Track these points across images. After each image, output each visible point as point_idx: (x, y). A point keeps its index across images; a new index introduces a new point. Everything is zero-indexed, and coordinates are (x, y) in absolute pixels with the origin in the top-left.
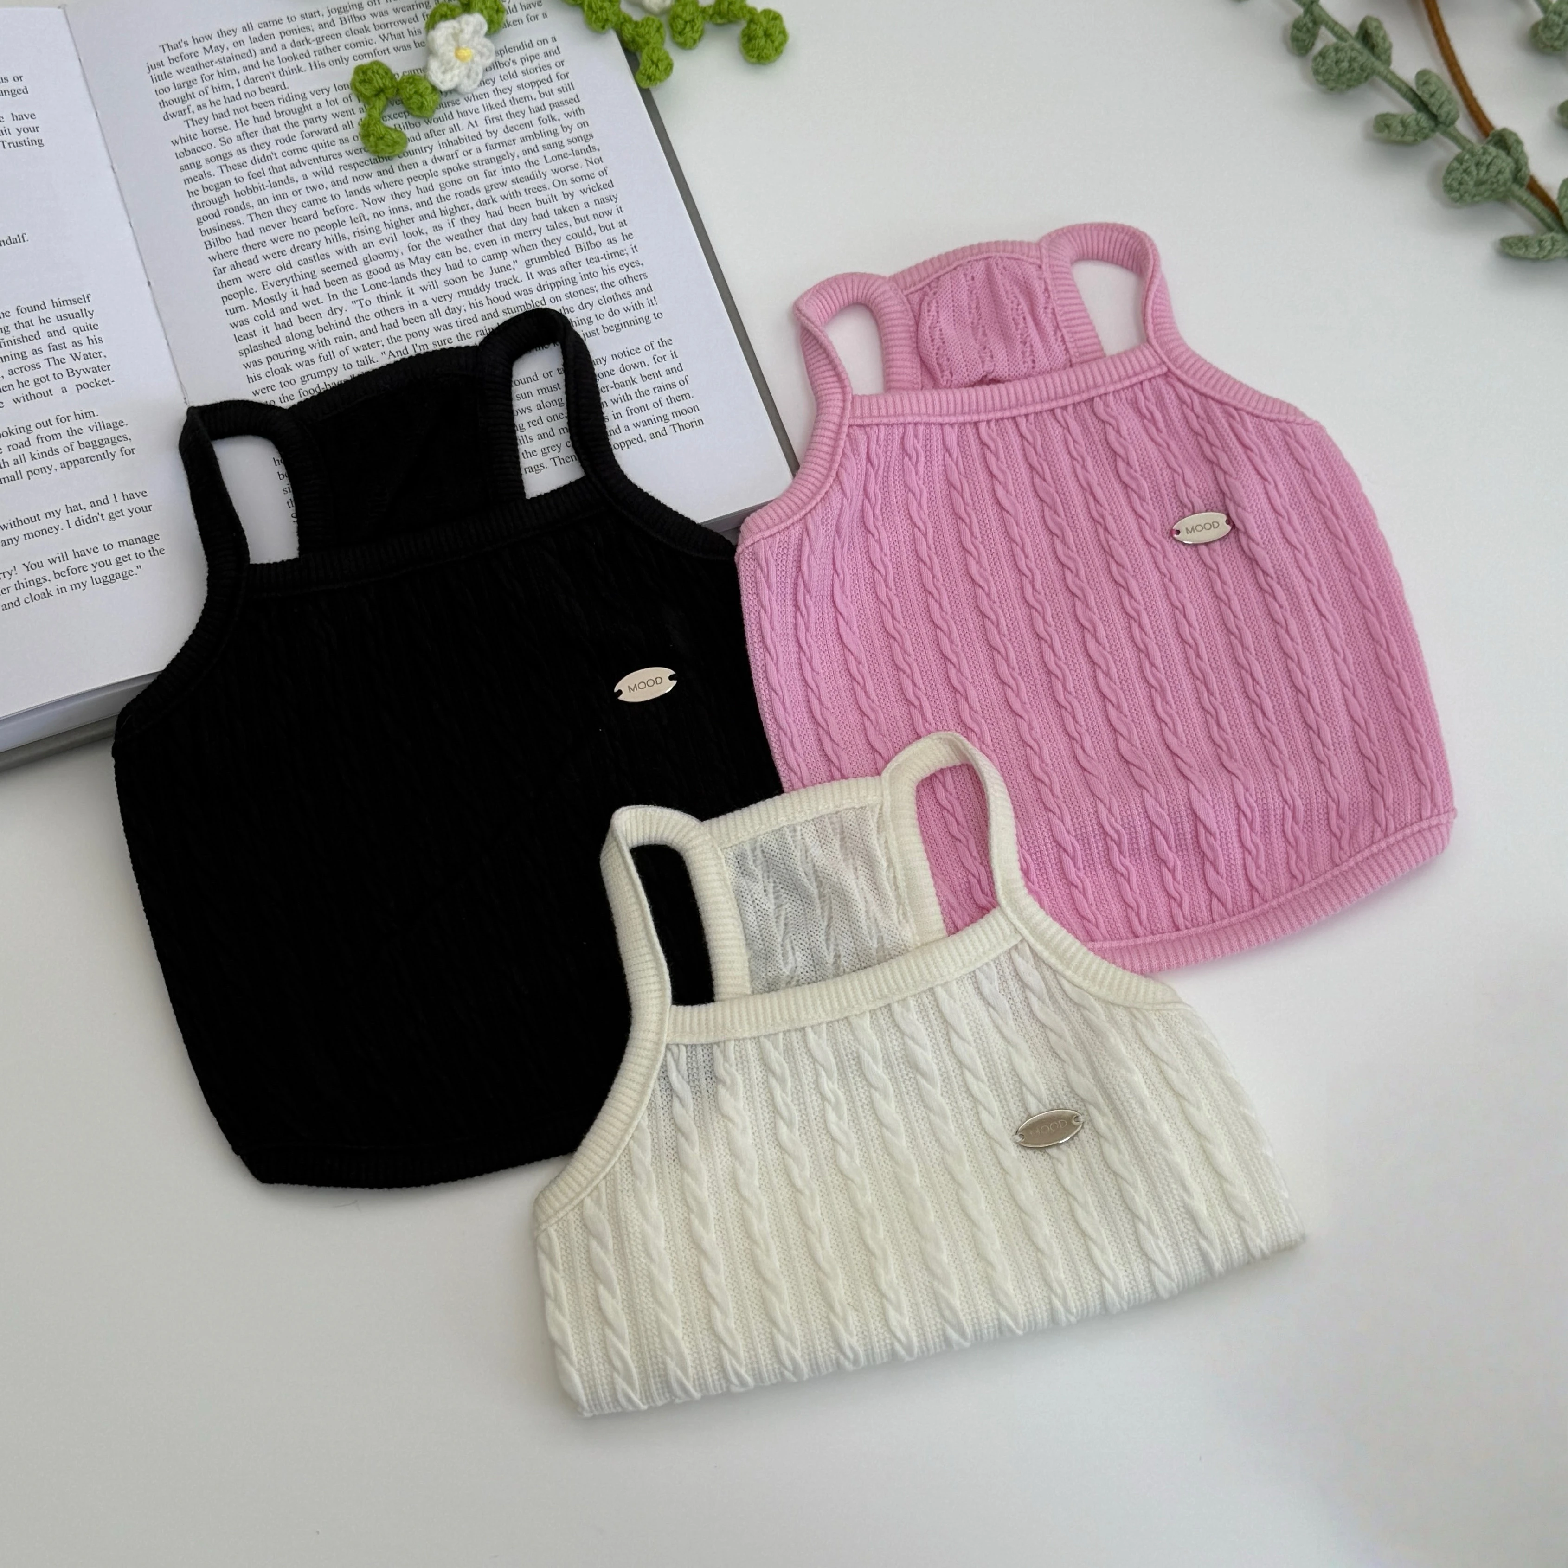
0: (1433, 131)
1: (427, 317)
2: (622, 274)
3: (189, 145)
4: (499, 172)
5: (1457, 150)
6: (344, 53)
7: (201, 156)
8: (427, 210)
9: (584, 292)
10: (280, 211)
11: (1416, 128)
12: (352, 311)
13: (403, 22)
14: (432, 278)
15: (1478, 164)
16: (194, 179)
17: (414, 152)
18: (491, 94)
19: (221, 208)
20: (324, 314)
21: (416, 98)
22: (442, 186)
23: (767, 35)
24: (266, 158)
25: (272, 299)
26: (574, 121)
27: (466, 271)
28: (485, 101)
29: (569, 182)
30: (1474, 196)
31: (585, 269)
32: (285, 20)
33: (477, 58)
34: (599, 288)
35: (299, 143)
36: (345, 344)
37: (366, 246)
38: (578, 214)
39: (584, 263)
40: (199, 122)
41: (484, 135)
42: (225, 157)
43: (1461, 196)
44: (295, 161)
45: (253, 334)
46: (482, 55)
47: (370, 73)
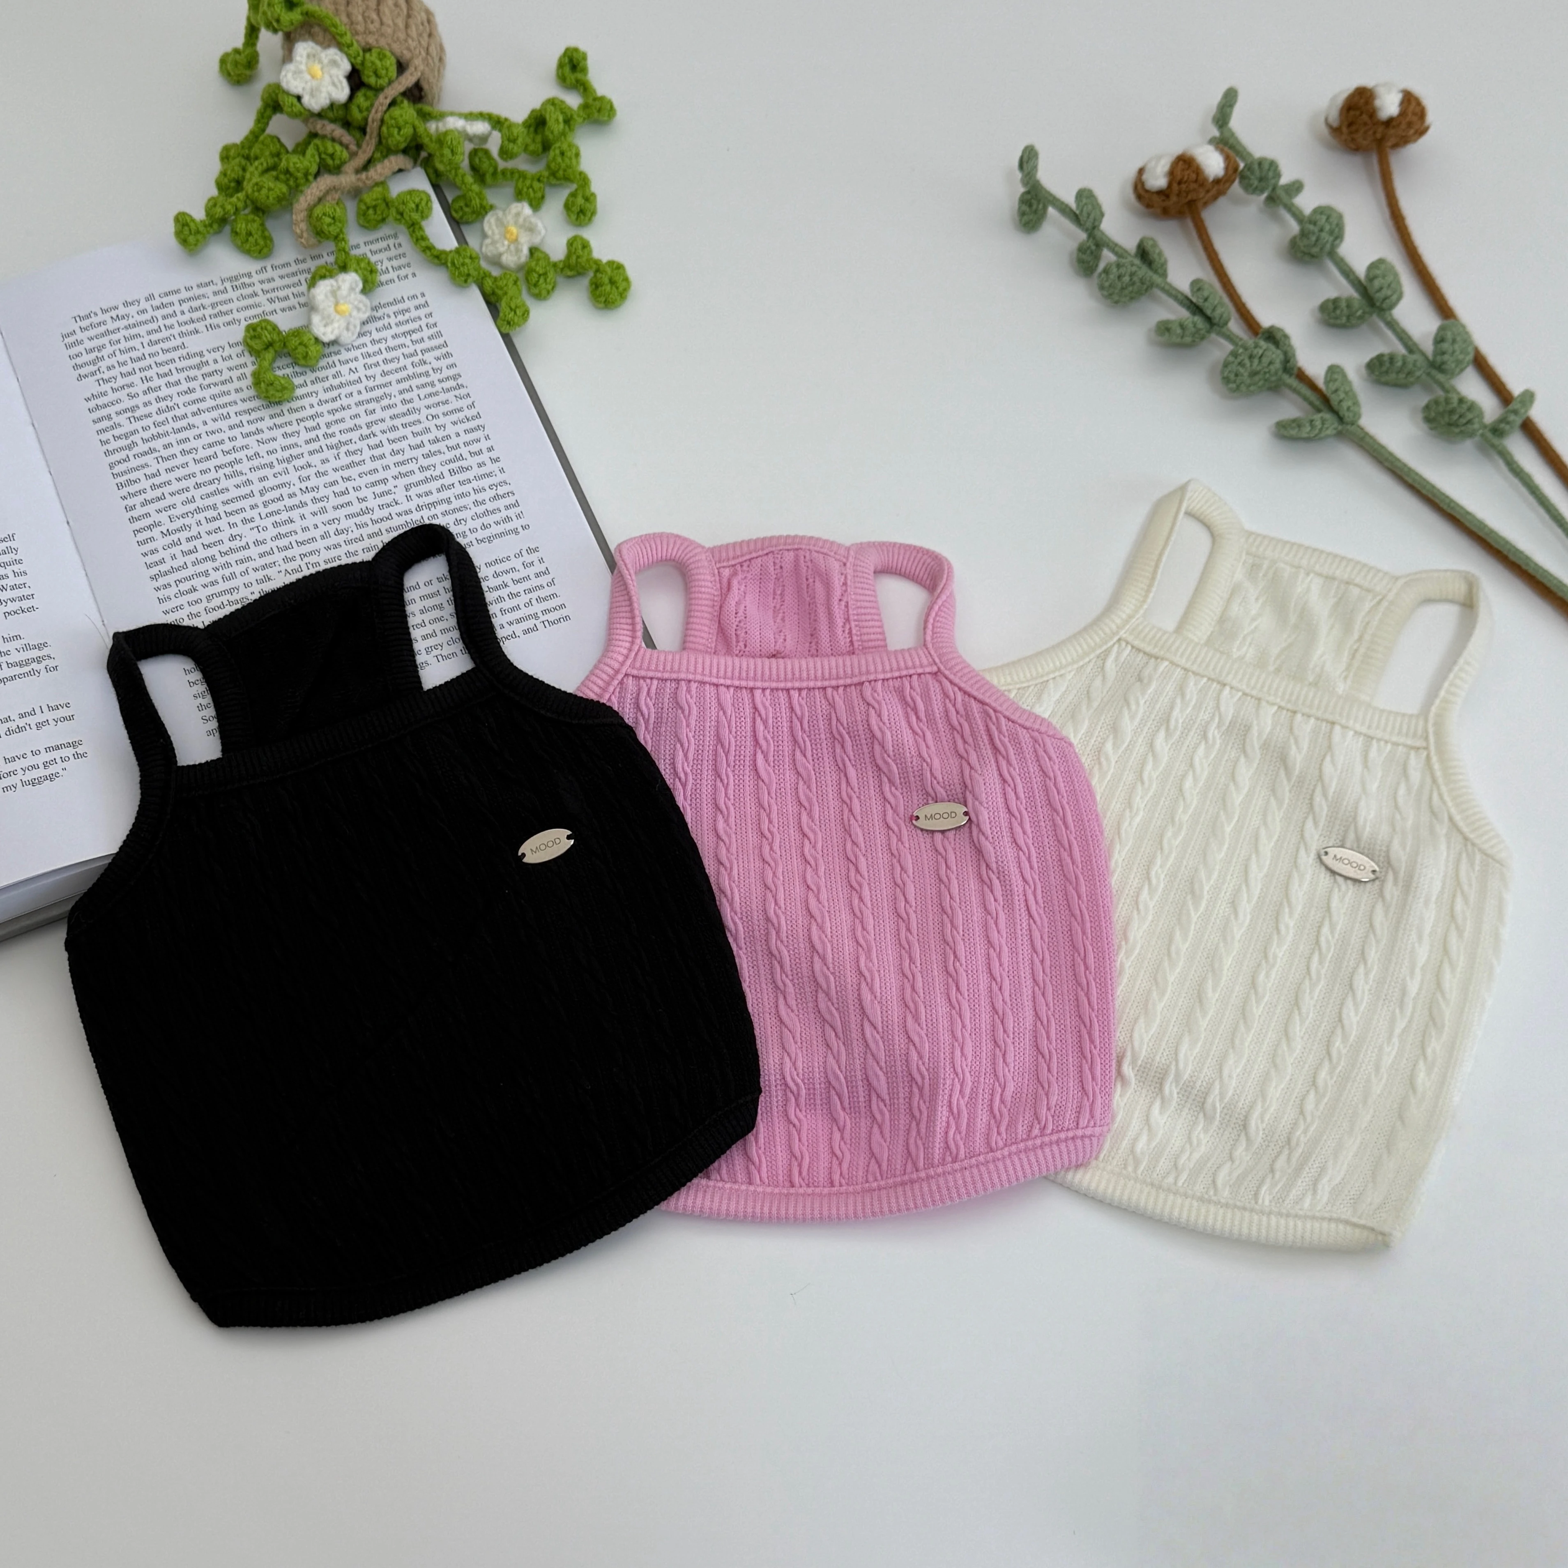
0: (1209, 332)
1: (318, 538)
2: (492, 493)
3: (100, 401)
4: (379, 410)
5: (1230, 347)
6: (236, 315)
7: (111, 410)
8: (315, 446)
9: (459, 510)
10: (183, 452)
11: (1193, 330)
12: (251, 537)
13: (288, 286)
14: (321, 504)
15: (1251, 357)
16: (105, 430)
17: (302, 397)
18: (369, 344)
19: (131, 454)
20: (226, 541)
21: (301, 349)
22: (328, 425)
23: (612, 282)
24: (169, 409)
25: (178, 530)
26: (444, 363)
27: (352, 496)
28: (364, 350)
29: (441, 416)
30: (1250, 386)
31: (459, 489)
32: (183, 290)
33: (355, 313)
34: (472, 506)
35: (199, 394)
36: (246, 565)
37: (261, 480)
38: (450, 443)
39: (457, 484)
40: (108, 381)
41: (364, 379)
42: (133, 409)
43: (1238, 387)
44: (195, 410)
45: (162, 561)
46: (359, 310)
47: (259, 329)
